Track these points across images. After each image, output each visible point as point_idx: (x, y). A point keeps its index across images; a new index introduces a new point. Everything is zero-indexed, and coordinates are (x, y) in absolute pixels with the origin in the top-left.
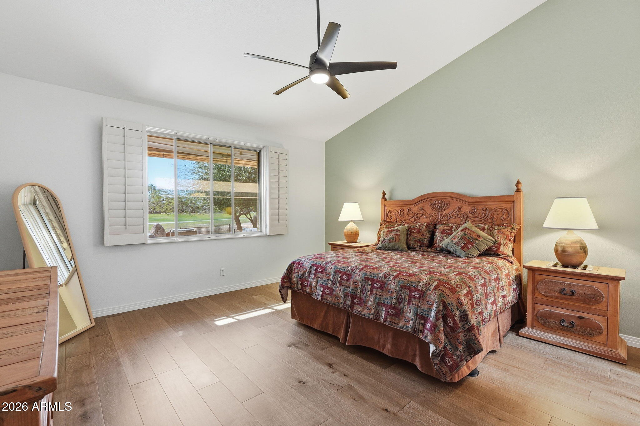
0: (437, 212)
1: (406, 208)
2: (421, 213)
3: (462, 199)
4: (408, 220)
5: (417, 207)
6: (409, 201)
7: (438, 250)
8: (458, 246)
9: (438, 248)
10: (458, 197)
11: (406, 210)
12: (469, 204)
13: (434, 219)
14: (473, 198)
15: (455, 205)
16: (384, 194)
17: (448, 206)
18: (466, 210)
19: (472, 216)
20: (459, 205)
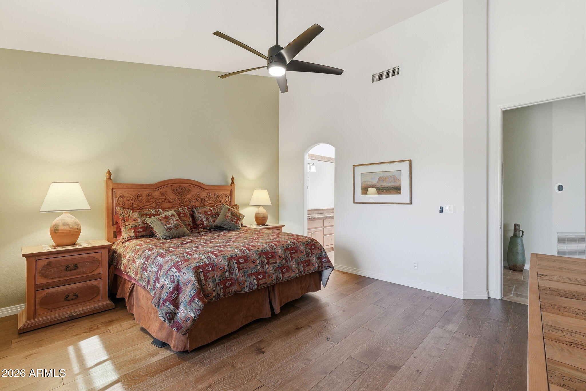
0: (180, 197)
1: (144, 193)
2: (164, 198)
3: (201, 186)
4: (147, 205)
5: (159, 192)
6: (150, 185)
7: (208, 229)
8: (232, 222)
9: (208, 227)
10: (198, 185)
11: (145, 195)
12: (206, 190)
13: (177, 204)
14: (208, 186)
15: (195, 191)
16: (109, 173)
17: (189, 191)
18: (203, 195)
19: (208, 200)
20: (198, 191)
